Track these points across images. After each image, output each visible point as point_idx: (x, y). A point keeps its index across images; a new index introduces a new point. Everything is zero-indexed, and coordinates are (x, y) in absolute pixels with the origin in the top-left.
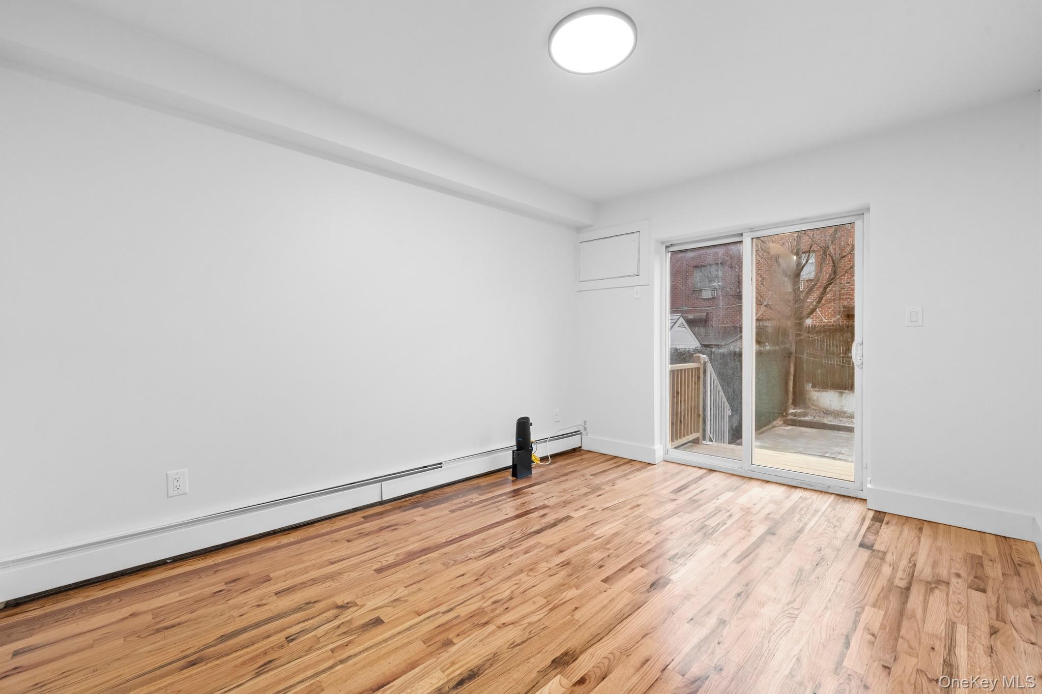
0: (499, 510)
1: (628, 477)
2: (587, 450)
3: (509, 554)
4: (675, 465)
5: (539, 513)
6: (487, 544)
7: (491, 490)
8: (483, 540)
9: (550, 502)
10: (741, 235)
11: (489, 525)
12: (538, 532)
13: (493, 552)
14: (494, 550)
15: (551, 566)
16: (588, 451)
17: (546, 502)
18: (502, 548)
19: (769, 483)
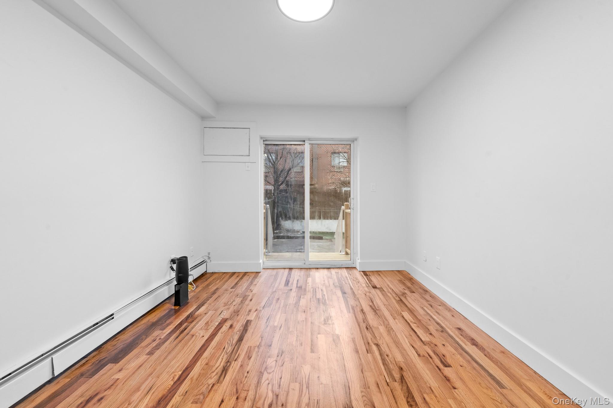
0: (193, 336)
1: (254, 283)
2: (211, 272)
3: (239, 366)
4: (271, 270)
5: (226, 326)
6: (213, 366)
7: (168, 322)
8: (207, 364)
9: (226, 314)
10: (304, 141)
11: (198, 351)
12: (241, 339)
13: (225, 370)
14: (224, 368)
15: (275, 359)
16: (213, 273)
17: (222, 316)
18: (229, 364)
19: (318, 269)
